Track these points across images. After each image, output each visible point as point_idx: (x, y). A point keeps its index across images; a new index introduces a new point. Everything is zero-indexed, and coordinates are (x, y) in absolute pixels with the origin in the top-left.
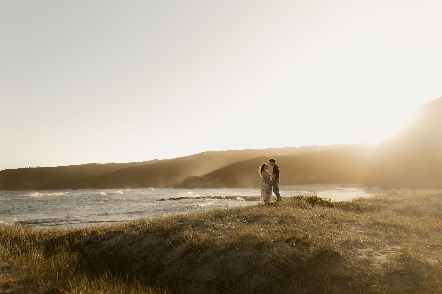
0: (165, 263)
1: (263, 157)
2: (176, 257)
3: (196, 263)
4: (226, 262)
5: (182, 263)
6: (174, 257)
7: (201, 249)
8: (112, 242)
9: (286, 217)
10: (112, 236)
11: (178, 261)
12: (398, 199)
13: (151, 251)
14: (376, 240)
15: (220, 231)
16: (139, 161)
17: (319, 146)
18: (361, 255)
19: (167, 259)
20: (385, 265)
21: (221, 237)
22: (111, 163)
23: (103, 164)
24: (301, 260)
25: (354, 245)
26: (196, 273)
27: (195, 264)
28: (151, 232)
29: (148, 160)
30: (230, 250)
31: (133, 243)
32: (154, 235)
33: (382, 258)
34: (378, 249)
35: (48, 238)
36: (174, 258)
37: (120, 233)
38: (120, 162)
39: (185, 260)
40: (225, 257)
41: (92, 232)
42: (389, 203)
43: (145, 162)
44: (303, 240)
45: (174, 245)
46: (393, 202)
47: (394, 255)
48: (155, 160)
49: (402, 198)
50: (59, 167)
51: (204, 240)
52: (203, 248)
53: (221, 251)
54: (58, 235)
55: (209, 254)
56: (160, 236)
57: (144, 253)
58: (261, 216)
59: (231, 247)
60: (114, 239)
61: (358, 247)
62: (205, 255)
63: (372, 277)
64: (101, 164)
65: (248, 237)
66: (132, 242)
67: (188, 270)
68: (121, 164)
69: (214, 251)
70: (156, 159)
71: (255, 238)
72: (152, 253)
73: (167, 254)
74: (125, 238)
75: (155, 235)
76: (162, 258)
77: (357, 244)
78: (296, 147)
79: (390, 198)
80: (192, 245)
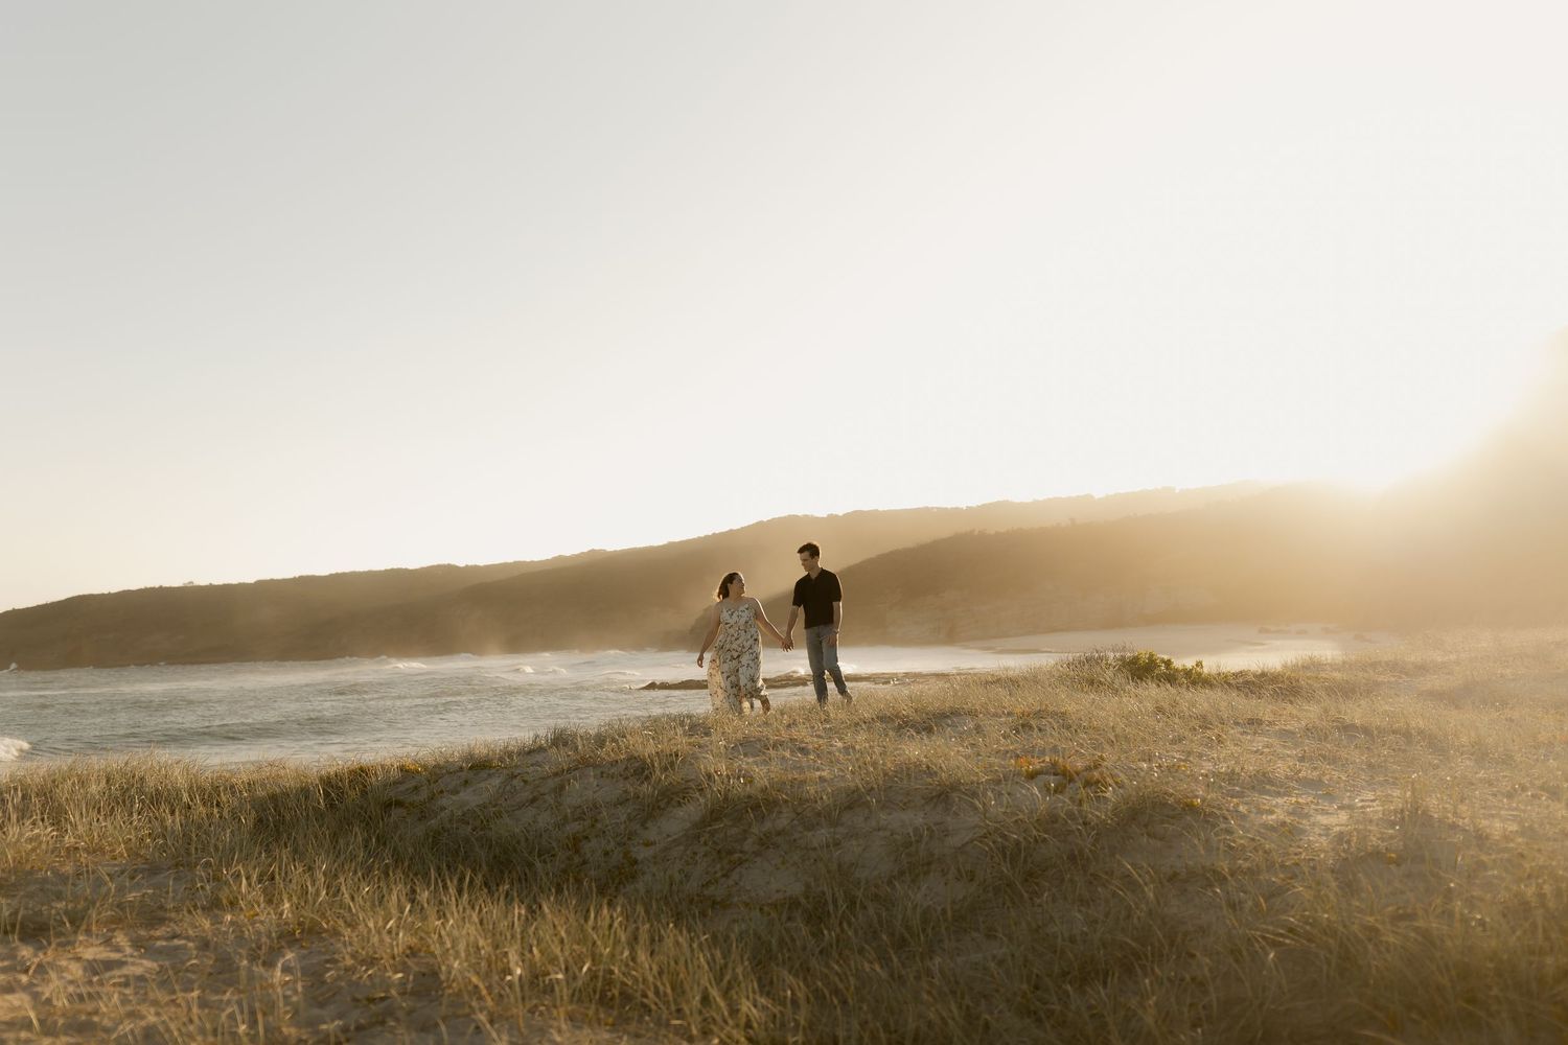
0: (641, 853)
1: (976, 533)
2: (675, 837)
3: (741, 852)
4: (837, 844)
5: (695, 853)
6: (668, 836)
7: (756, 807)
8: (470, 798)
9: (1039, 714)
10: (466, 782)
11: (682, 848)
12: (1439, 659)
13: (596, 821)
14: (1332, 774)
15: (818, 756)
16: (536, 558)
17: (1177, 491)
18: (1272, 812)
19: (648, 844)
20: (1340, 837)
21: (818, 773)
22: (439, 566)
23: (412, 570)
24: (1073, 831)
25: (1253, 788)
26: (740, 880)
27: (737, 855)
28: (595, 766)
29: (568, 553)
30: (850, 807)
31: (534, 800)
32: (602, 773)
33: (1338, 820)
34: (1329, 796)
35: (260, 793)
36: (670, 839)
37: (493, 771)
38: (471, 563)
39: (705, 844)
40: (832, 830)
41: (402, 770)
42: (1407, 674)
43: (560, 558)
44: (1085, 773)
45: (668, 803)
46: (1422, 669)
47: (1376, 812)
48: (593, 551)
49: (1453, 657)
50: (260, 584)
51: (767, 783)
52: (760, 805)
53: (819, 814)
54: (291, 783)
55: (783, 822)
56: (621, 775)
57: (574, 827)
58: (955, 713)
59: (853, 801)
60: (471, 789)
61: (1264, 792)
62: (768, 825)
63: (1293, 873)
64: (406, 569)
65: (909, 770)
66: (531, 797)
67: (716, 873)
68: (476, 568)
69: (798, 814)
70: (597, 547)
71: (930, 772)
72: (599, 826)
73: (646, 828)
74: (508, 788)
75: (605, 775)
76: (629, 839)
77: (1263, 782)
78: (1092, 497)
79: (1414, 658)
80: (726, 799)
